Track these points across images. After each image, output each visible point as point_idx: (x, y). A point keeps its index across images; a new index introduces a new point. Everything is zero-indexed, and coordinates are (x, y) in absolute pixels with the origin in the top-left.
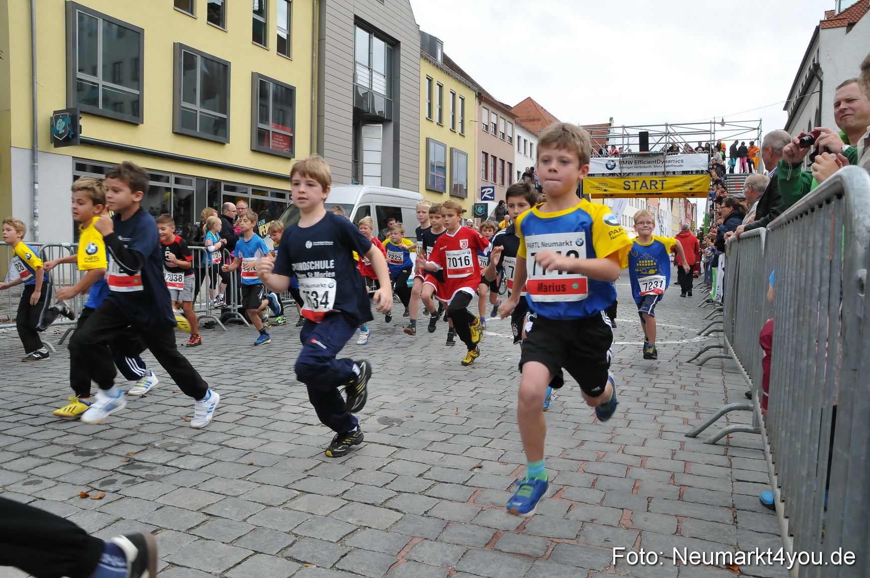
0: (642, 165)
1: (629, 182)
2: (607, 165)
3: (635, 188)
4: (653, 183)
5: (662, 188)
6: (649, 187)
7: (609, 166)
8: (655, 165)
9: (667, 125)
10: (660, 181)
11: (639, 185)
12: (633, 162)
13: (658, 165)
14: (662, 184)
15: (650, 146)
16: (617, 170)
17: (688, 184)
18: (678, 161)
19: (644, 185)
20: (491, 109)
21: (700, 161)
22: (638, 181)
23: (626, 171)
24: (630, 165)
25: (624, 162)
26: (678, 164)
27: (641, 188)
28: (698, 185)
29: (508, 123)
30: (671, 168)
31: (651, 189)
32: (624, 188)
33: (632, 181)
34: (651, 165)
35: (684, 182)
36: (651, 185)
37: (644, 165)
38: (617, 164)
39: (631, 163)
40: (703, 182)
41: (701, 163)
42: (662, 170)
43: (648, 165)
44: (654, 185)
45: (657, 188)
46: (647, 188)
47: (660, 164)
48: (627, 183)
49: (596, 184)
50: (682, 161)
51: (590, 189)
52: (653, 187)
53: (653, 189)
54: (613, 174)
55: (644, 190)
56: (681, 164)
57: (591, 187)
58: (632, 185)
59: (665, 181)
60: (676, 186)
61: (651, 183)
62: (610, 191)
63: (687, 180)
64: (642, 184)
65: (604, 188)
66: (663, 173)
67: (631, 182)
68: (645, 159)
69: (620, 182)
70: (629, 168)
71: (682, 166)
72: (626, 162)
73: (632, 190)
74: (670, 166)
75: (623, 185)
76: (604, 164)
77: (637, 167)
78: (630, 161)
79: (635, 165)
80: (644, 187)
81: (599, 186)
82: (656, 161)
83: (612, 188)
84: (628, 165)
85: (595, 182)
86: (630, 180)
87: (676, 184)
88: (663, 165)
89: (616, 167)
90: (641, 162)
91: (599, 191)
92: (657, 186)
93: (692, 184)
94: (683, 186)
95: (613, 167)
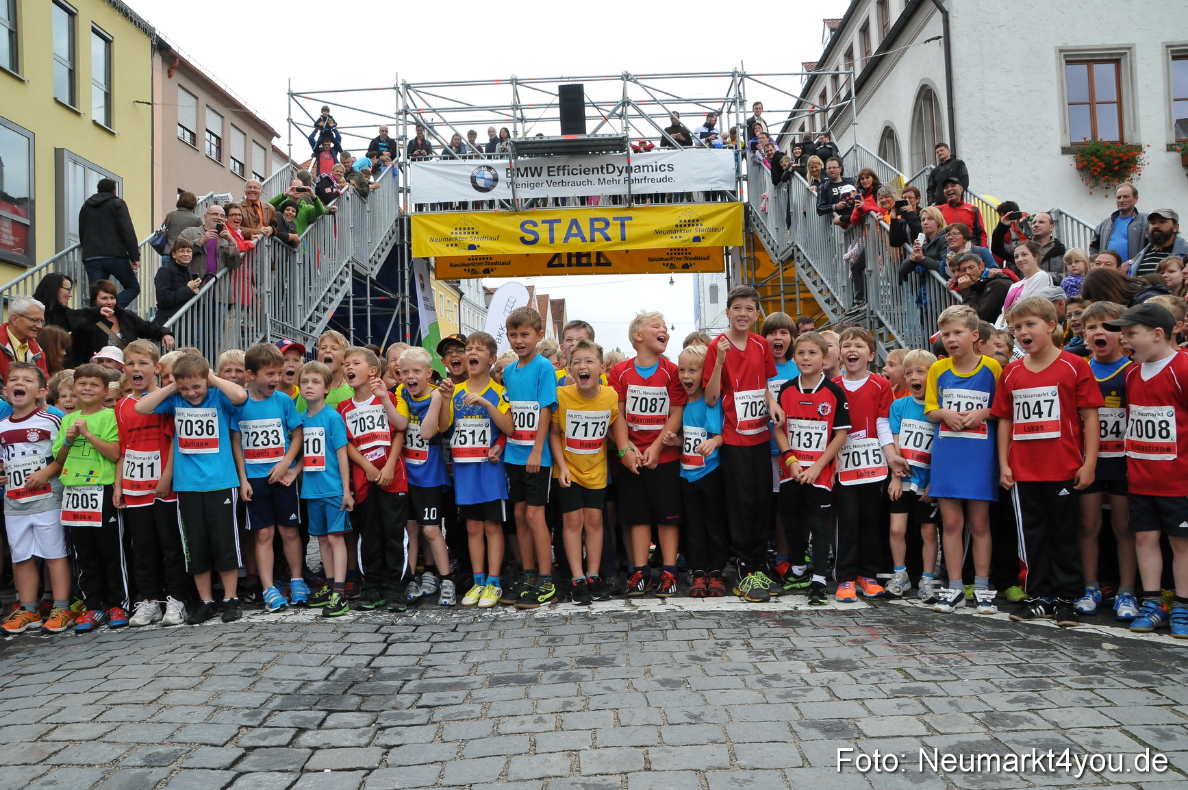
0: (567, 178)
1: (535, 225)
2: (473, 179)
3: (552, 240)
4: (598, 225)
5: (623, 239)
6: (587, 234)
7: (481, 183)
8: (601, 176)
9: (626, 77)
10: (615, 219)
11: (560, 232)
12: (545, 172)
13: (608, 177)
14: (623, 225)
15: (590, 126)
16: (501, 192)
17: (687, 228)
18: (659, 168)
19: (574, 231)
20: (204, 98)
21: (715, 169)
22: (559, 221)
23: (525, 193)
24: (536, 179)
25: (518, 169)
26: (660, 175)
27: (566, 239)
28: (715, 230)
29: (254, 145)
30: (643, 184)
31: (593, 240)
32: (523, 240)
33: (544, 222)
34: (590, 177)
35: (678, 222)
36: (593, 230)
37: (571, 178)
38: (502, 174)
39: (537, 172)
40: (726, 221)
41: (720, 173)
42: (620, 189)
43: (583, 177)
44: (601, 230)
45: (608, 239)
46: (584, 239)
47: (615, 175)
48: (529, 227)
49: (447, 231)
50: (671, 168)
51: (431, 245)
52: (598, 235)
53: (600, 241)
54: (491, 204)
55: (575, 245)
56: (669, 174)
57: (432, 240)
58: (543, 231)
59: (630, 218)
60: (658, 233)
61: (592, 225)
62: (484, 249)
63: (685, 217)
64: (570, 228)
66: (624, 197)
67: (539, 223)
68: (575, 163)
69: (511, 224)
70: (533, 186)
71: (670, 180)
72: (526, 169)
73: (543, 245)
74: (640, 181)
75: (519, 230)
76: (466, 176)
77: (555, 184)
78: (536, 168)
79: (549, 179)
80: (575, 235)
81: (454, 236)
82: (602, 168)
83: (491, 239)
84: (530, 179)
85: (444, 224)
86: (538, 219)
87: (657, 228)
88: (622, 178)
89: (499, 184)
90: (564, 170)
91: (454, 248)
92: (609, 232)
93: (699, 227)
94: (675, 232)
95: (491, 183)
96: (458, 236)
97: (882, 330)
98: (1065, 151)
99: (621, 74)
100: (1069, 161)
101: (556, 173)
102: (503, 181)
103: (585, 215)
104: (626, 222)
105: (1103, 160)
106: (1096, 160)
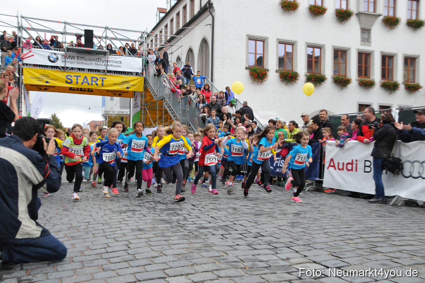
1: (71, 77)
2: (49, 58)
3: (77, 83)
4: (94, 79)
5: (103, 85)
6: (90, 83)
7: (52, 59)
8: (96, 63)
9: (106, 28)
10: (100, 78)
11: (80, 80)
12: (76, 58)
13: (99, 63)
14: (103, 80)
16: (59, 64)
17: (125, 84)
18: (117, 62)
19: (85, 80)
21: (136, 64)
22: (80, 76)
23: (68, 65)
24: (73, 60)
25: (66, 56)
26: (117, 65)
27: (82, 83)
28: (134, 85)
31: (92, 84)
33: (75, 76)
34: (92, 62)
35: (121, 81)
36: (92, 81)
37: (85, 62)
38: (60, 57)
39: (73, 58)
40: (138, 82)
41: (137, 66)
42: (104, 68)
43: (90, 62)
44: (95, 81)
45: (97, 85)
46: (89, 84)
47: (101, 63)
48: (69, 77)
49: (38, 75)
50: (121, 62)
51: (31, 79)
52: (94, 83)
53: (94, 85)
54: (55, 67)
55: (85, 86)
56: (120, 65)
57: (32, 78)
58: (74, 79)
59: (105, 78)
60: (115, 84)
61: (92, 79)
62: (52, 83)
63: (125, 80)
64: (84, 80)
65: (46, 79)
66: (104, 71)
68: (87, 56)
69: (62, 75)
70: (71, 63)
71: (120, 66)
72: (69, 56)
73: (74, 84)
74: (110, 66)
75: (65, 78)
76: (46, 56)
77: (79, 63)
78: (73, 57)
79: (78, 61)
80: (86, 82)
81: (40, 77)
82: (97, 59)
83: (54, 80)
84: (70, 60)
85: (36, 73)
86: (72, 75)
87: (114, 83)
88: (103, 64)
89: (59, 61)
90: (83, 58)
91: (40, 82)
92: (98, 82)
93: (129, 84)
94: (120, 84)
95: (56, 60)
96: (42, 77)
97: (190, 127)
98: (247, 68)
99: (105, 27)
100: (247, 72)
101: (80, 59)
102: (60, 60)
103: (90, 75)
104: (104, 79)
105: (257, 73)
106: (255, 73)
